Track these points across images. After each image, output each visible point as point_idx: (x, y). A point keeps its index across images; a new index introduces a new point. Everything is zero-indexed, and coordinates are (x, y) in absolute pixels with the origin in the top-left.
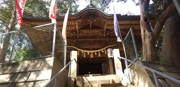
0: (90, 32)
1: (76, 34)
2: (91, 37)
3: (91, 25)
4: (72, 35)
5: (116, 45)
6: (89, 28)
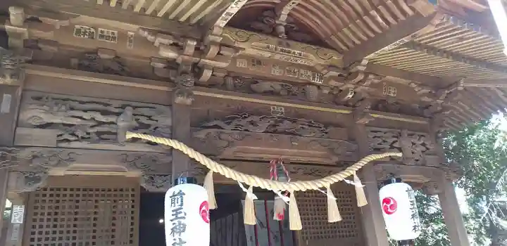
2: (277, 87)
3: (283, 17)
4: (171, 54)
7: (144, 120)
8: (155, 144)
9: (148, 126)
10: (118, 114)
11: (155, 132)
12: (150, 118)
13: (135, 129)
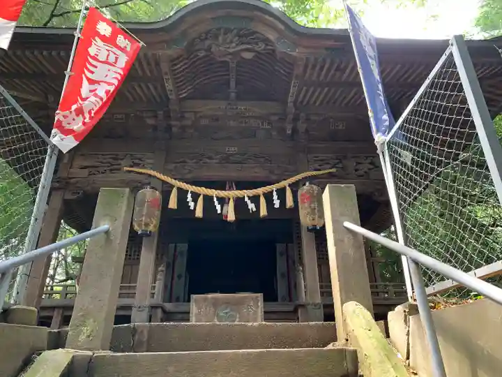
0: (229, 114)
1: (167, 116)
3: (232, 85)
4: (153, 122)
5: (333, 170)
6: (227, 98)
7: (137, 161)
8: (144, 174)
9: (140, 164)
10: (122, 159)
11: (144, 167)
12: (140, 159)
13: (132, 167)
